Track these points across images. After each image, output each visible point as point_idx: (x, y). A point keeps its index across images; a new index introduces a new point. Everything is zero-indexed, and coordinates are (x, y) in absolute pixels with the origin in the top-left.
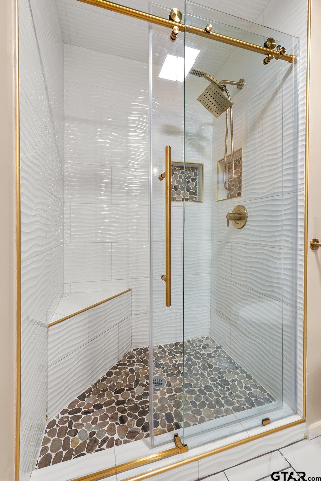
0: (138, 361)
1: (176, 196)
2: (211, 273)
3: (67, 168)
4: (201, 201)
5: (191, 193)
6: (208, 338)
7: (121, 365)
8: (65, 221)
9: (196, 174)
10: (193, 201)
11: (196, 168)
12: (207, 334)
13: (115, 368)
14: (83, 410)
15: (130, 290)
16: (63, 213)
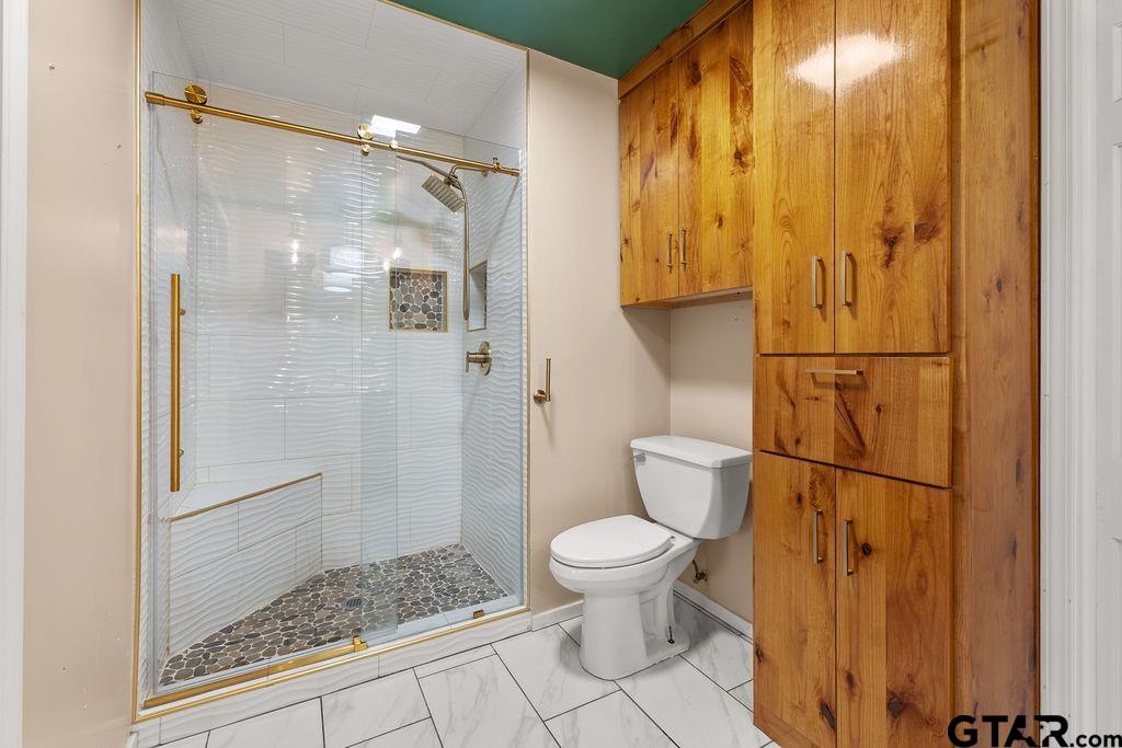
0: (329, 584)
1: (404, 320)
2: (463, 444)
3: (201, 277)
4: (446, 330)
5: (431, 316)
6: (456, 546)
7: (299, 591)
8: (199, 365)
9: (439, 286)
10: (435, 329)
11: (440, 277)
12: (456, 541)
13: (288, 595)
14: (227, 641)
15: (320, 474)
16: (195, 352)
